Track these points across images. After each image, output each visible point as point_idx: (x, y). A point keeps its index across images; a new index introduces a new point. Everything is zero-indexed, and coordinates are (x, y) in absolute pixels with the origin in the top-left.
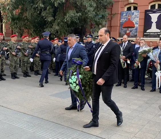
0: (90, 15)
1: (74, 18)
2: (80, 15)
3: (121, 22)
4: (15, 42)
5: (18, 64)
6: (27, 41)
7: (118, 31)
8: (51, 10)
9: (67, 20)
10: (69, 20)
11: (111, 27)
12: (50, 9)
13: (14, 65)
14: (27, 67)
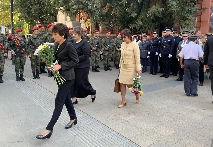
0: (173, 10)
1: (157, 13)
2: (162, 10)
3: (212, 17)
4: (96, 38)
5: (99, 57)
6: (108, 37)
7: (208, 26)
8: (136, 7)
9: (149, 15)
10: (151, 15)
11: (201, 21)
12: (134, 5)
13: (95, 59)
14: (108, 61)
